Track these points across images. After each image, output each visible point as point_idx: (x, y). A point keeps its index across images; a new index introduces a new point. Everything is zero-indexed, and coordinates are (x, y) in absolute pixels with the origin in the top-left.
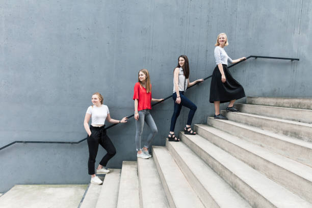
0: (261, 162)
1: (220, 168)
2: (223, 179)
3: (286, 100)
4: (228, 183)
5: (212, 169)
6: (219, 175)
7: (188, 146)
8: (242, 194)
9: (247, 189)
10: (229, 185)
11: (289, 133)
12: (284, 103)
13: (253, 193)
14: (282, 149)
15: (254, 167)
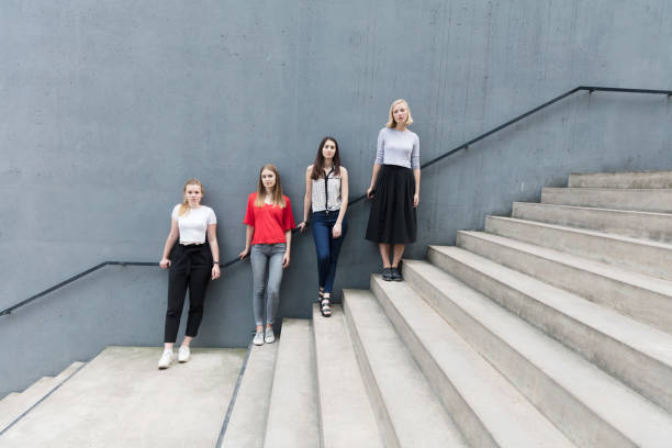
0: (606, 286)
1: (522, 302)
2: (528, 322)
3: (656, 176)
4: (537, 328)
5: (504, 307)
6: (520, 316)
7: (447, 272)
8: (567, 342)
9: (580, 331)
10: (542, 330)
11: (663, 236)
12: (650, 181)
13: (592, 337)
14: (649, 263)
15: (591, 299)
